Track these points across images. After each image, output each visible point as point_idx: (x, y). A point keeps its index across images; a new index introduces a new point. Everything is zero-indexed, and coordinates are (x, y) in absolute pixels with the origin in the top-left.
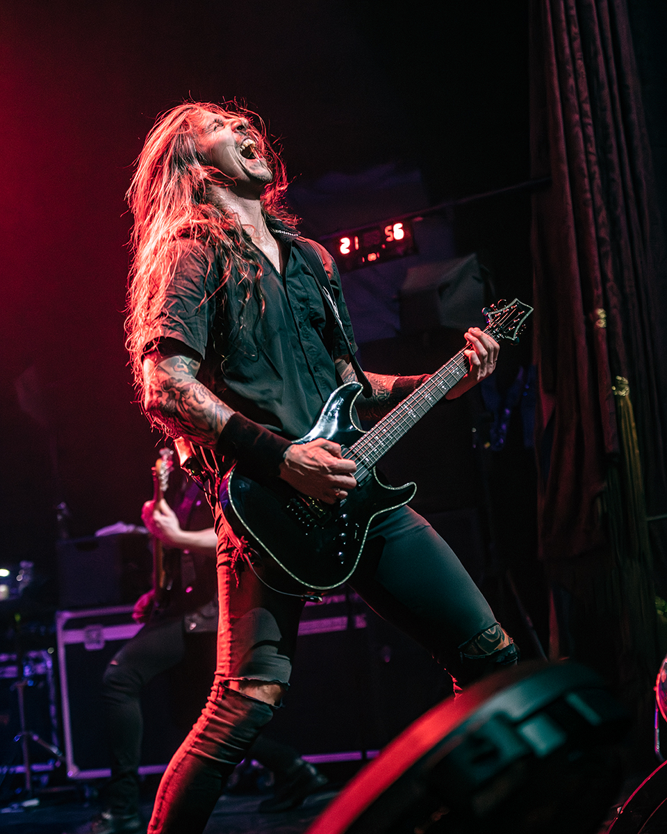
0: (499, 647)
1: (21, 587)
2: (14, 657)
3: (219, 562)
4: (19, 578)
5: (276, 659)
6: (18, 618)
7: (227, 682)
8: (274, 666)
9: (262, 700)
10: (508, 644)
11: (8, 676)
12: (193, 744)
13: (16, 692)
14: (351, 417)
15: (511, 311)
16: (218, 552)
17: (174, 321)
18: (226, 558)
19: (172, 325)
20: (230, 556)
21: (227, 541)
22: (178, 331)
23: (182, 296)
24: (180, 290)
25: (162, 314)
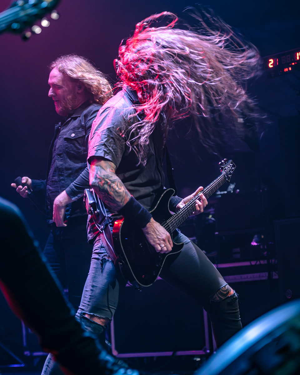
0: (229, 295)
3: (93, 257)
7: (84, 314)
9: (99, 324)
10: (233, 293)
14: (168, 206)
15: (230, 167)
16: (93, 252)
17: (109, 150)
18: (97, 256)
19: (108, 152)
20: (99, 256)
21: (100, 249)
22: (110, 155)
23: (115, 139)
24: (115, 134)
25: (104, 145)
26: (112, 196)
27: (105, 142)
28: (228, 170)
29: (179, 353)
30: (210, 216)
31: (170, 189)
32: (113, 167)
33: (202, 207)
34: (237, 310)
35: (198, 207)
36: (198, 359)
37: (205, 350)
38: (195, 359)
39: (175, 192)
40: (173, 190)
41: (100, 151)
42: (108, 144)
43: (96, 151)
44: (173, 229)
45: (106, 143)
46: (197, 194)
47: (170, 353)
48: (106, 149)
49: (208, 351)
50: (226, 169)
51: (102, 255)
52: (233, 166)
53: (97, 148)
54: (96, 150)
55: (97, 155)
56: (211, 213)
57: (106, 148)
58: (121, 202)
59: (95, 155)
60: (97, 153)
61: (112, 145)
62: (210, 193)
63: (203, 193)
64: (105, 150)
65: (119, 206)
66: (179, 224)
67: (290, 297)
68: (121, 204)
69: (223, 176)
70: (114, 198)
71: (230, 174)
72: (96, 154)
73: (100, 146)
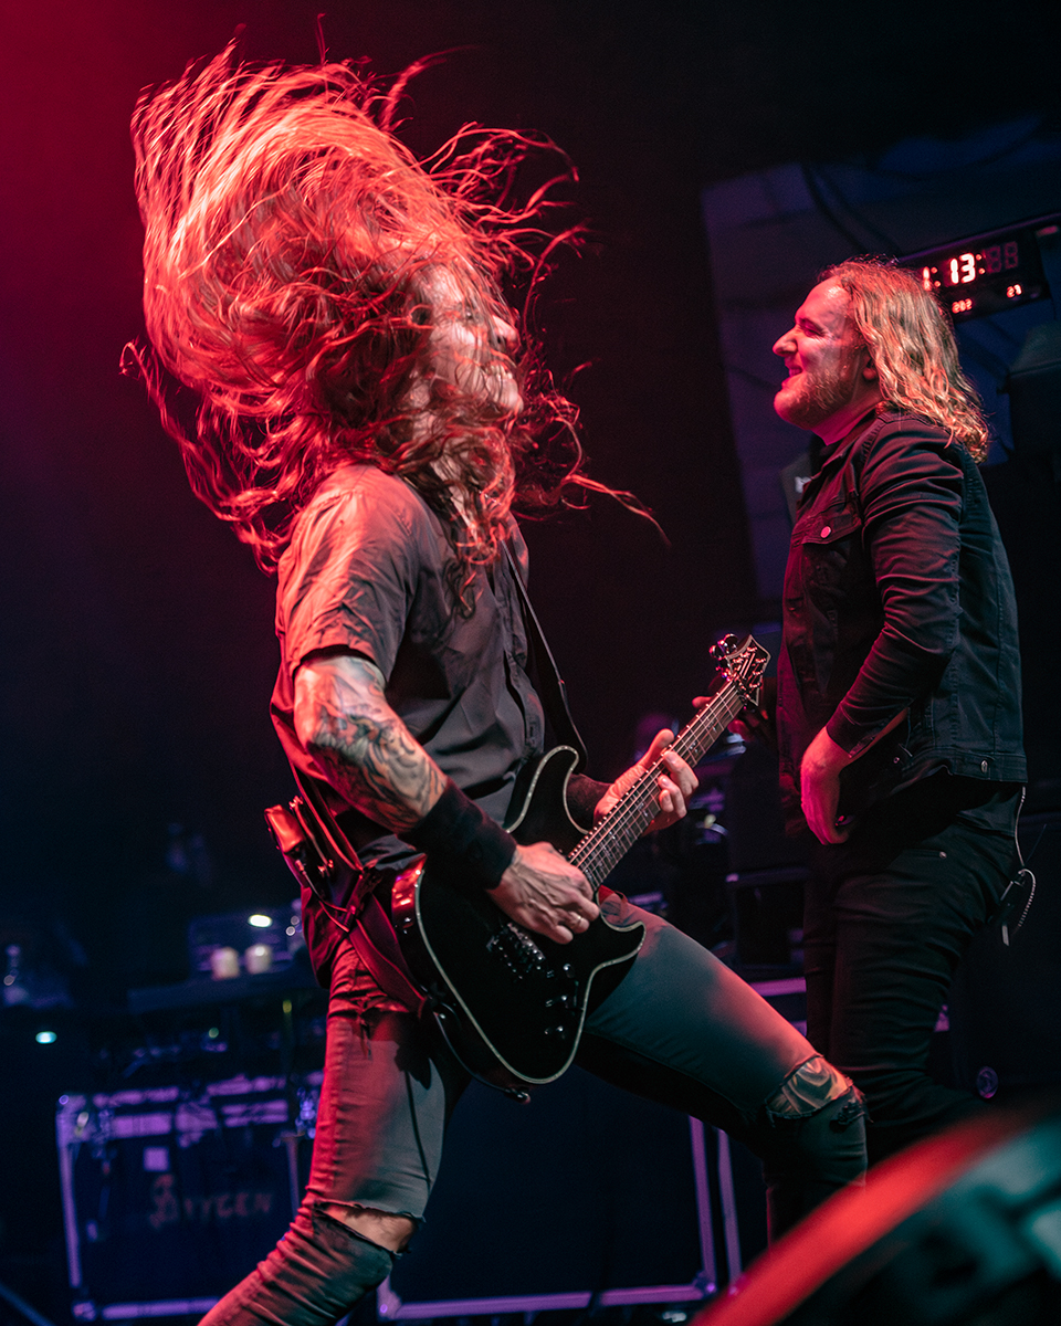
0: (833, 1094)
1: (295, 947)
2: (282, 1083)
3: (332, 1010)
4: (291, 932)
5: (412, 1178)
6: (287, 1008)
8: (407, 1188)
10: (845, 1088)
11: (271, 1118)
12: (254, 1296)
13: (284, 1148)
14: (566, 805)
15: (750, 657)
16: (332, 995)
17: (361, 623)
18: (345, 1006)
19: (358, 629)
20: (355, 1003)
21: (352, 982)
22: (367, 640)
23: (375, 585)
24: (374, 573)
25: (343, 607)
26: (386, 775)
27: (345, 597)
28: (744, 669)
29: (614, 1297)
30: (710, 820)
31: (560, 748)
32: (378, 683)
33: (680, 798)
34: (860, 1150)
35: (670, 801)
36: (679, 1317)
37: (702, 1286)
38: (667, 1316)
39: (577, 757)
40: (572, 749)
41: (330, 633)
42: (355, 605)
43: (319, 635)
44: (598, 879)
45: (347, 602)
46: (656, 756)
47: (579, 1300)
48: (351, 620)
49: (711, 1288)
50: (736, 665)
51: (364, 999)
52: (760, 654)
53: (321, 623)
54: (317, 632)
55: (324, 645)
56: (713, 808)
57: (352, 616)
58: (419, 797)
59: (318, 646)
60: (325, 637)
61: (367, 608)
62: (698, 748)
63: (676, 749)
64: (348, 623)
65: (412, 812)
66: (613, 860)
67: (991, 1091)
68: (418, 806)
69: (731, 686)
70: (392, 784)
71: (755, 680)
72: (320, 642)
73: (329, 615)
